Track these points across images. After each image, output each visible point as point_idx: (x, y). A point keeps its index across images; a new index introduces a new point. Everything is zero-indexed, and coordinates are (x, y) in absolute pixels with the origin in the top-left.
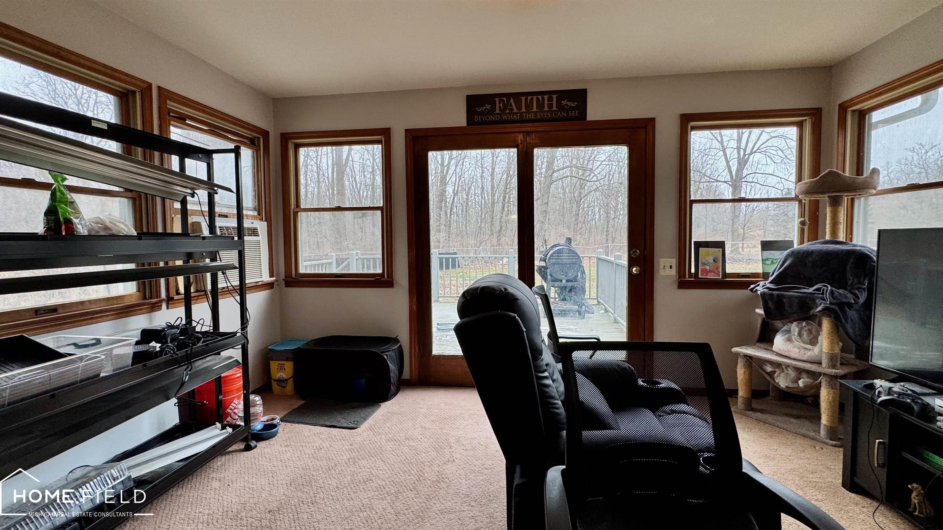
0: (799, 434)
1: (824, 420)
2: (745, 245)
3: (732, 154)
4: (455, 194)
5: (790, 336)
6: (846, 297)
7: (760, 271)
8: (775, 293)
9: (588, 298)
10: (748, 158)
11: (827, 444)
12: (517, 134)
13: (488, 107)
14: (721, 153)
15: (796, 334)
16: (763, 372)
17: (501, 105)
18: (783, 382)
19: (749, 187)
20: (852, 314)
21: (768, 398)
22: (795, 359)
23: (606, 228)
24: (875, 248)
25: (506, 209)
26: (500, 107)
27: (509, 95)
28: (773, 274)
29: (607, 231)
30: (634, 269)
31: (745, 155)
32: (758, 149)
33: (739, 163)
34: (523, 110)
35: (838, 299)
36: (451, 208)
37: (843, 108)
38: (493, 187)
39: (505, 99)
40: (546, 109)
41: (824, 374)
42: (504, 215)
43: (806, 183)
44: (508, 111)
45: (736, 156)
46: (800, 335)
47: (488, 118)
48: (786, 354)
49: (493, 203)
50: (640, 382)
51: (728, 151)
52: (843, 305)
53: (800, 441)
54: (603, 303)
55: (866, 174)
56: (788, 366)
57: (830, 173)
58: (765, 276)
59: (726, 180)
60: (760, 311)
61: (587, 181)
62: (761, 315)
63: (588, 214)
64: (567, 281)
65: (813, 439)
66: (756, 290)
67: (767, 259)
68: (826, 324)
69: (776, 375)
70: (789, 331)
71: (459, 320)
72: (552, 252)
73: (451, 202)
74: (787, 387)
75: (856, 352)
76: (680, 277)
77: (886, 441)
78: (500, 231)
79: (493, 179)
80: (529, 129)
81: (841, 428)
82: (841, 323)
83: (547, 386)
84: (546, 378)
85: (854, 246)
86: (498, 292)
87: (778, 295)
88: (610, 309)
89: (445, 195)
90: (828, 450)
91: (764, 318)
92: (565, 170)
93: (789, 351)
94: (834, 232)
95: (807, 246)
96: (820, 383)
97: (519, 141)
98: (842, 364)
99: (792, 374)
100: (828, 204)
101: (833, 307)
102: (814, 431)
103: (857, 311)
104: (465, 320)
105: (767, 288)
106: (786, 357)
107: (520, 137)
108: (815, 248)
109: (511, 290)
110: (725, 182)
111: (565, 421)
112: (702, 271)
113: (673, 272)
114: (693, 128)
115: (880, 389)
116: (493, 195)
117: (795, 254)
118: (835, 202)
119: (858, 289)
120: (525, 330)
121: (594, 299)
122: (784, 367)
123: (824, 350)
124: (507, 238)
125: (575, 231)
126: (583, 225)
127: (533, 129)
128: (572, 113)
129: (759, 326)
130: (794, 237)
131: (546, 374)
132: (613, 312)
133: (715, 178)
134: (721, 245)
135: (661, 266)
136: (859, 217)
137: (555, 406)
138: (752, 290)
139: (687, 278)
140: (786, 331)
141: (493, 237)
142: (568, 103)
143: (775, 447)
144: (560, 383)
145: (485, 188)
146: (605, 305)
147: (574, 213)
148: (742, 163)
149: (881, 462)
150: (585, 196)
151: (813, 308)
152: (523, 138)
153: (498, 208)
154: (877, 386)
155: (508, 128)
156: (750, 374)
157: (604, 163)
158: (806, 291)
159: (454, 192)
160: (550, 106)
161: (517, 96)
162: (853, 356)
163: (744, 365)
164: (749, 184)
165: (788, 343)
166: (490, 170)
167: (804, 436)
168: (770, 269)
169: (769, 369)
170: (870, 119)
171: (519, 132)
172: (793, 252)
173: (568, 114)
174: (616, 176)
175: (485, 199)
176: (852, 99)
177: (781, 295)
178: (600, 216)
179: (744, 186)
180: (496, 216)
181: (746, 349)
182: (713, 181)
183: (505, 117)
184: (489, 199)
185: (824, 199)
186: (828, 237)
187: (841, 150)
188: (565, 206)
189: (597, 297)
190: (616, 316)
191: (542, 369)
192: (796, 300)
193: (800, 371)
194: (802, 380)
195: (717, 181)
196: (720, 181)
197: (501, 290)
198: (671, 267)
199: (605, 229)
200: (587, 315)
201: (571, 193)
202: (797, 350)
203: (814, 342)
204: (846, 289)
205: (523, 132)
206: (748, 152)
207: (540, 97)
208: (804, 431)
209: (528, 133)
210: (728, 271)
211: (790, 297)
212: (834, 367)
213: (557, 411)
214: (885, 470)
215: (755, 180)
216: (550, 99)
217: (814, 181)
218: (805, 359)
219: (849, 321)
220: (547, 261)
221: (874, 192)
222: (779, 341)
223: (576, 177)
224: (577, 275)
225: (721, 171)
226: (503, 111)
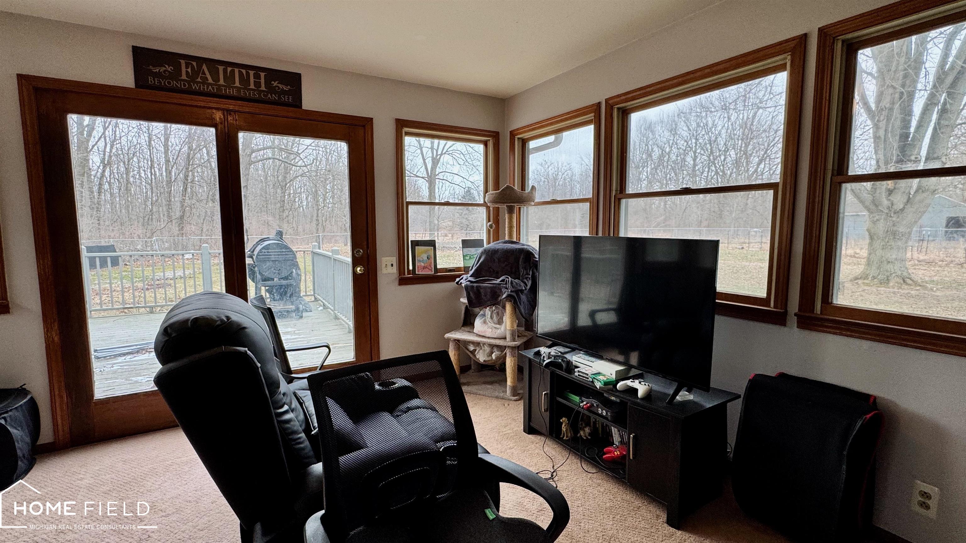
0: (493, 397)
1: (509, 383)
2: (439, 235)
3: (428, 154)
4: (106, 164)
5: (485, 319)
6: (520, 286)
7: (462, 265)
8: (475, 285)
9: (303, 296)
10: (440, 158)
11: (511, 400)
12: (214, 111)
13: (169, 69)
14: (419, 151)
15: (489, 317)
16: (468, 352)
17: (189, 70)
18: (481, 357)
19: (441, 184)
20: (523, 297)
21: (471, 371)
22: (489, 338)
23: (315, 215)
24: (538, 249)
25: (189, 190)
26: (187, 72)
27: (201, 60)
28: (472, 268)
29: (317, 220)
30: (359, 269)
31: (437, 155)
32: (447, 151)
33: (433, 162)
34: (222, 82)
35: (516, 288)
36: (100, 184)
37: (513, 134)
38: (167, 161)
39: (194, 64)
40: (252, 86)
41: (508, 347)
42: (187, 198)
43: (492, 194)
44: (199, 80)
45: (431, 155)
46: (492, 317)
47: (169, 83)
48: (483, 334)
49: (169, 182)
50: (377, 387)
51: (425, 150)
52: (519, 292)
53: (495, 402)
54: (322, 299)
55: (528, 189)
56: (484, 344)
57: (508, 187)
58: (466, 269)
59: (424, 176)
60: (464, 300)
61: (293, 165)
62: (464, 303)
63: (294, 201)
64: (280, 279)
65: (503, 399)
66: (461, 283)
67: (466, 255)
68: (508, 307)
69: (476, 352)
70: (484, 315)
71: (160, 366)
72: (259, 247)
73: (99, 175)
74: (484, 361)
75: (525, 325)
76: (400, 274)
77: (549, 392)
78: (182, 217)
79: (166, 152)
80: (231, 107)
81: (520, 385)
82: (518, 305)
83: (288, 421)
84: (286, 412)
85: (523, 245)
86: (219, 323)
87: (477, 286)
88: (329, 305)
89: (88, 166)
90: (512, 404)
91: (467, 306)
92: (265, 151)
93: (485, 332)
94: (511, 235)
95: (493, 245)
96: (506, 353)
97: (218, 119)
98: (518, 336)
99: (487, 349)
100: (506, 212)
101: (512, 293)
102: (503, 392)
103: (526, 295)
104: (171, 365)
105: (469, 281)
106: (483, 337)
107: (218, 115)
108: (499, 247)
109: (235, 317)
110: (423, 178)
111: (312, 453)
112: (418, 267)
113: (394, 270)
114: (407, 134)
115: (544, 355)
116: (169, 173)
117: (486, 252)
118: (511, 210)
119: (526, 278)
120: (259, 365)
121: (311, 295)
122: (482, 345)
123: (508, 328)
124: (192, 226)
125: (281, 219)
126: (291, 212)
127: (237, 108)
128: (284, 97)
129: (463, 312)
130: (484, 237)
131: (286, 408)
132: (332, 308)
133: (415, 173)
134: (432, 244)
135: (384, 266)
136: (523, 222)
137: (299, 441)
138: (457, 283)
139: (407, 275)
140: (482, 315)
141: (172, 225)
142: (279, 85)
143: (480, 413)
144: (300, 412)
145: (155, 160)
146: (324, 301)
147: (279, 199)
148: (435, 162)
149: (546, 407)
150: (290, 181)
151: (500, 296)
152: (222, 117)
153: (178, 188)
154: (542, 353)
155: (201, 101)
156: (459, 355)
157: (310, 147)
158: (495, 282)
159: (103, 161)
160: (258, 84)
161: (213, 63)
162: (523, 329)
163: (454, 348)
164: (441, 181)
165: (484, 325)
166: (163, 139)
167: (497, 397)
168: (470, 263)
169: (472, 348)
170: (528, 145)
171: (218, 109)
172: (485, 250)
173: (279, 98)
174: (324, 162)
175: (155, 174)
176: (518, 129)
177: (480, 286)
178: (308, 203)
179: (437, 183)
180: (174, 197)
181: (455, 334)
182: (412, 175)
183: (195, 87)
184: (161, 174)
185: (503, 207)
186: (507, 238)
187: (512, 169)
188: (268, 190)
189: (314, 293)
190: (336, 312)
191: (281, 404)
192: (489, 290)
193: (492, 346)
194: (494, 353)
195: (417, 176)
196: (419, 177)
197: (222, 320)
198: (392, 265)
199: (315, 218)
200: (305, 314)
201: (274, 176)
202: (490, 330)
203: (500, 322)
204: (519, 279)
205: (223, 110)
206: (439, 153)
207: (244, 71)
208: (497, 394)
209: (229, 112)
210: (439, 267)
211: (485, 288)
212: (514, 340)
213: (302, 446)
214: (548, 413)
215: (445, 178)
216: (257, 76)
217: (497, 193)
218: (495, 336)
219: (522, 302)
220: (254, 257)
221: (533, 203)
222: (478, 322)
223: (279, 160)
224: (292, 272)
225: (419, 167)
226: (192, 78)
